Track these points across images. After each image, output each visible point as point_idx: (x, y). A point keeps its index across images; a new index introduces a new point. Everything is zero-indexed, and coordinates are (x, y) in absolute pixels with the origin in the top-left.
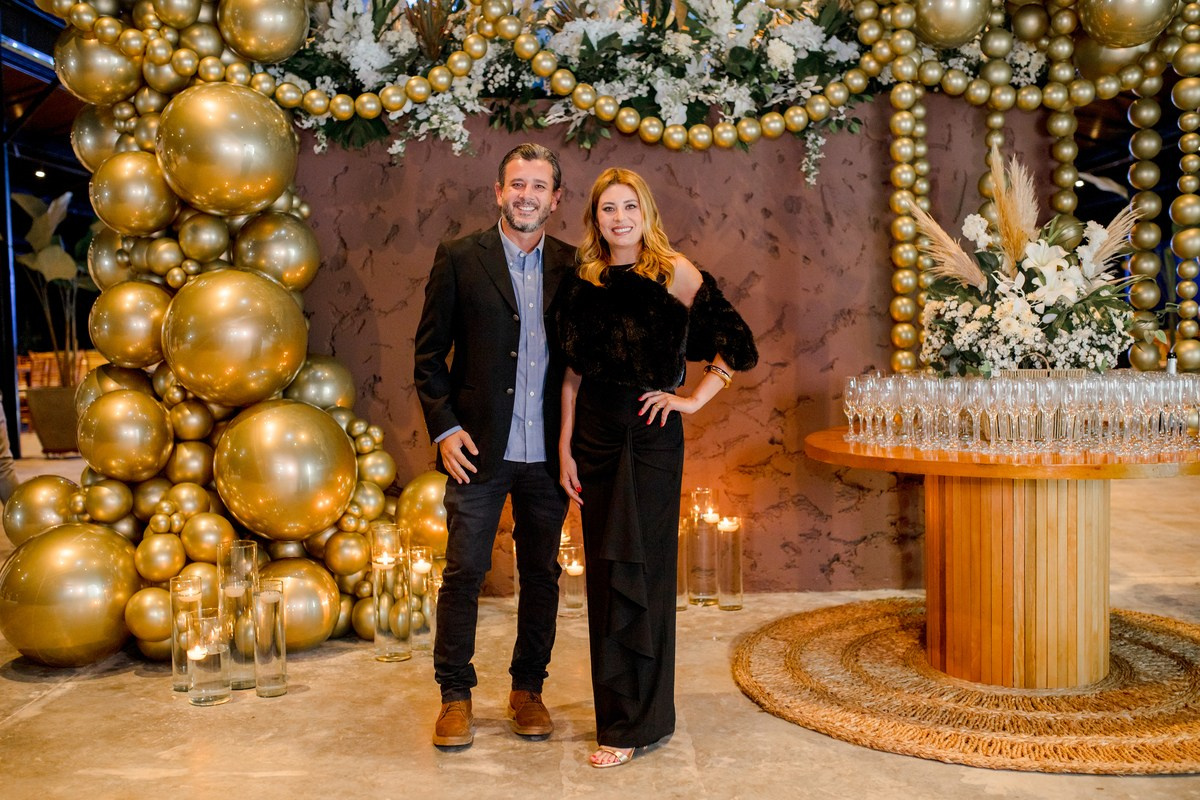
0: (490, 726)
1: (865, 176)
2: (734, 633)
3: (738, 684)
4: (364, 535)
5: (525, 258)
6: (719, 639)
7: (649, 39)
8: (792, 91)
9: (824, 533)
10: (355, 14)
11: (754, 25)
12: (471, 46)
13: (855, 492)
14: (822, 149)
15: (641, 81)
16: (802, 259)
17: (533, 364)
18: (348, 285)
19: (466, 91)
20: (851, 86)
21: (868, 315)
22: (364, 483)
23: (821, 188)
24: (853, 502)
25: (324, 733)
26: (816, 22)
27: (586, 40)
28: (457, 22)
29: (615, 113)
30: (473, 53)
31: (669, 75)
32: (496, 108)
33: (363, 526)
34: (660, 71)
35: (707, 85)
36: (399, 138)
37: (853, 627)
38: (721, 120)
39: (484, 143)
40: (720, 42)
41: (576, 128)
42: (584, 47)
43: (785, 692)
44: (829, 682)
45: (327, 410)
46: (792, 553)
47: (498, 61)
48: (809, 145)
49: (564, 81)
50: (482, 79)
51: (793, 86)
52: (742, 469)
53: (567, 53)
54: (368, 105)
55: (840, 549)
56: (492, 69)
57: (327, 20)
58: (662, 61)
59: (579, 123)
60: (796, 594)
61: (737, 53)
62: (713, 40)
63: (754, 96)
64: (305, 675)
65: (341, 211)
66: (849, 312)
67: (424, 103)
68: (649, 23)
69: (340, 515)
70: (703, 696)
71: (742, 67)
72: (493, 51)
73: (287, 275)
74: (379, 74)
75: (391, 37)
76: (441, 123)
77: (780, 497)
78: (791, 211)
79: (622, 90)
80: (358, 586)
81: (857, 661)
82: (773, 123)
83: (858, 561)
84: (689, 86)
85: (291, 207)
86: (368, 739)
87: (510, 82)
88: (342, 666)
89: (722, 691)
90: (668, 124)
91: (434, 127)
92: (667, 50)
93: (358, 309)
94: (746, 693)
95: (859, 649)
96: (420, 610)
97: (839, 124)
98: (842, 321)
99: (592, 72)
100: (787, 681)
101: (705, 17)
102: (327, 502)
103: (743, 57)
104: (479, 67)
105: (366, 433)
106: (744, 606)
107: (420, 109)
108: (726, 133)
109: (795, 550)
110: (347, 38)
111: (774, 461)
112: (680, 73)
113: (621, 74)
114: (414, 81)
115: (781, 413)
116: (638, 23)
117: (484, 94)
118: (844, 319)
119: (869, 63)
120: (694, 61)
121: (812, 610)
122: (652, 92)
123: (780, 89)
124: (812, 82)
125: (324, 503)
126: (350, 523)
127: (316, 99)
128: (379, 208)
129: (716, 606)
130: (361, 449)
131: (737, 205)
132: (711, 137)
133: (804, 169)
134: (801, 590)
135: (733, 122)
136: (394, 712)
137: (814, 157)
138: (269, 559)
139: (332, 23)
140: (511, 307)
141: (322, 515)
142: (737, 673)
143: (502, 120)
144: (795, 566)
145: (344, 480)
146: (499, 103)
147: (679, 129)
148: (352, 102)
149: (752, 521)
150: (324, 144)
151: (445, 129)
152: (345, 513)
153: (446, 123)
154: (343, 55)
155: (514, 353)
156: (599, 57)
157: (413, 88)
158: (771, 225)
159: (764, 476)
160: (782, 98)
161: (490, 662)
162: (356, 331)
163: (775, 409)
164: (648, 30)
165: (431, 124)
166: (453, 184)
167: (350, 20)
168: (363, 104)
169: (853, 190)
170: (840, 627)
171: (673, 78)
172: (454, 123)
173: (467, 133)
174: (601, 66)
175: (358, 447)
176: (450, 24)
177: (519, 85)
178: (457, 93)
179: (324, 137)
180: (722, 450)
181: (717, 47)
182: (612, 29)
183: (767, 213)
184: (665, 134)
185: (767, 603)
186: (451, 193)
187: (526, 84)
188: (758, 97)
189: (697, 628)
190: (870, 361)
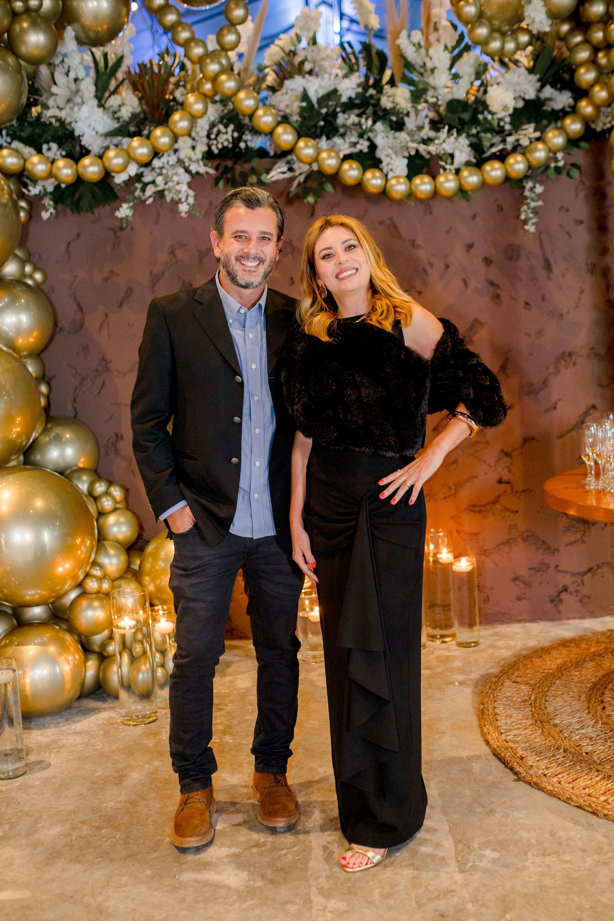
0: (232, 813)
1: (581, 222)
2: (475, 675)
3: (487, 743)
4: (107, 595)
5: (245, 313)
6: (461, 683)
7: (368, 94)
8: (510, 140)
9: (553, 565)
10: (76, 80)
11: (470, 76)
12: (192, 104)
13: (581, 526)
14: (539, 197)
15: (361, 136)
16: (522, 305)
17: (257, 431)
18: (86, 349)
19: (190, 152)
20: (569, 131)
21: (588, 356)
22: (106, 543)
23: (539, 235)
24: (579, 535)
25: (56, 830)
26: (531, 71)
27: (305, 97)
28: (177, 85)
29: (337, 167)
30: (194, 112)
31: (389, 129)
32: (221, 169)
33: (106, 586)
34: (379, 125)
35: (425, 137)
36: (126, 201)
37: (591, 664)
38: (442, 171)
39: (211, 204)
40: (436, 94)
41: (299, 184)
42: (304, 104)
43: (539, 753)
44: (581, 739)
45: (65, 473)
46: (522, 586)
47: (221, 122)
48: (527, 193)
49: (286, 136)
50: (205, 140)
51: (510, 134)
52: (472, 508)
53: (288, 111)
54: (91, 169)
55: (567, 580)
56: (215, 130)
57: (50, 87)
58: (381, 115)
59: (302, 178)
60: (528, 624)
61: (455, 105)
62: (430, 93)
63: (472, 146)
64: (48, 747)
65: (76, 277)
66: (570, 355)
67: (147, 165)
68: (367, 78)
69: (81, 577)
70: (454, 761)
71: (460, 119)
72: (213, 112)
73: (20, 341)
74: (103, 138)
75: (114, 101)
76: (166, 184)
77: (510, 533)
78: (511, 259)
79: (343, 146)
80: (104, 645)
81: (604, 708)
82: (494, 171)
83: (585, 591)
84: (408, 139)
85: (23, 275)
86: (103, 837)
87: (233, 142)
88: (87, 732)
89: (472, 753)
90: (390, 176)
91: (159, 188)
92: (386, 102)
93: (97, 371)
94: (497, 755)
95: (603, 694)
96: (163, 666)
97: (558, 170)
98: (563, 363)
99: (313, 130)
100: (537, 738)
101: (422, 70)
102: (68, 566)
103: (460, 109)
104: (202, 128)
105: (107, 493)
106: (481, 640)
107: (146, 171)
108: (448, 183)
109: (524, 583)
110: (71, 105)
111: (502, 500)
112: (399, 126)
113: (342, 130)
114: (136, 142)
115: (507, 454)
116: (357, 79)
117: (208, 156)
118: (565, 361)
119: (586, 108)
120: (412, 114)
121: (547, 644)
122: (373, 147)
123: (497, 139)
124: (530, 130)
125: (63, 567)
126: (92, 585)
127: (37, 164)
128: (112, 272)
129: (454, 642)
130: (103, 509)
131: (458, 254)
132: (433, 187)
133: (523, 217)
134: (532, 620)
135: (454, 171)
136: (134, 796)
137: (533, 204)
138: (15, 622)
139: (55, 89)
140: (232, 368)
141: (63, 580)
142: (485, 730)
143: (228, 181)
144: (525, 598)
145: (83, 542)
146: (224, 164)
147: (402, 180)
148: (74, 166)
149: (484, 557)
150: (52, 210)
151: (170, 190)
152: (87, 575)
153: (170, 184)
154: (67, 121)
155: (237, 419)
156: (319, 113)
157: (135, 149)
158: (493, 273)
159: (494, 514)
160: (501, 147)
161: (235, 722)
162: (97, 391)
163: (502, 451)
164: (365, 86)
165: (156, 186)
166: (183, 246)
167: (73, 86)
168: (85, 167)
169: (570, 236)
170: (578, 664)
171: (392, 132)
172: (178, 183)
173: (192, 193)
174: (322, 123)
175: (99, 506)
176: (171, 87)
177: (242, 145)
178: (182, 155)
179: (51, 203)
180: (453, 491)
181: (434, 100)
182: (330, 86)
183: (488, 261)
184: (388, 185)
185: (503, 637)
186: (181, 254)
187: (249, 144)
188: (477, 147)
189: (439, 670)
190: (591, 401)
